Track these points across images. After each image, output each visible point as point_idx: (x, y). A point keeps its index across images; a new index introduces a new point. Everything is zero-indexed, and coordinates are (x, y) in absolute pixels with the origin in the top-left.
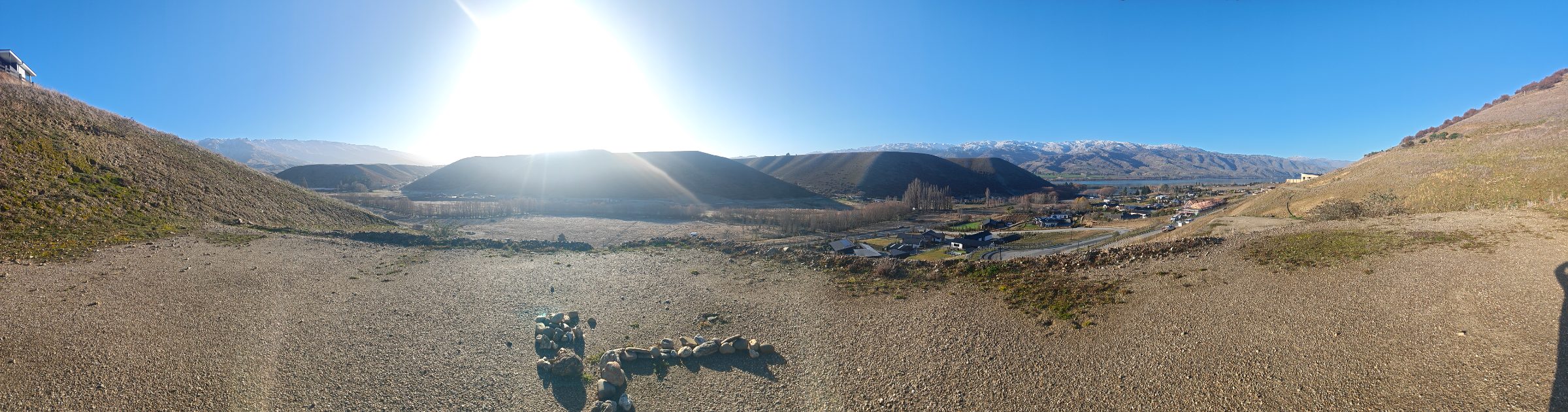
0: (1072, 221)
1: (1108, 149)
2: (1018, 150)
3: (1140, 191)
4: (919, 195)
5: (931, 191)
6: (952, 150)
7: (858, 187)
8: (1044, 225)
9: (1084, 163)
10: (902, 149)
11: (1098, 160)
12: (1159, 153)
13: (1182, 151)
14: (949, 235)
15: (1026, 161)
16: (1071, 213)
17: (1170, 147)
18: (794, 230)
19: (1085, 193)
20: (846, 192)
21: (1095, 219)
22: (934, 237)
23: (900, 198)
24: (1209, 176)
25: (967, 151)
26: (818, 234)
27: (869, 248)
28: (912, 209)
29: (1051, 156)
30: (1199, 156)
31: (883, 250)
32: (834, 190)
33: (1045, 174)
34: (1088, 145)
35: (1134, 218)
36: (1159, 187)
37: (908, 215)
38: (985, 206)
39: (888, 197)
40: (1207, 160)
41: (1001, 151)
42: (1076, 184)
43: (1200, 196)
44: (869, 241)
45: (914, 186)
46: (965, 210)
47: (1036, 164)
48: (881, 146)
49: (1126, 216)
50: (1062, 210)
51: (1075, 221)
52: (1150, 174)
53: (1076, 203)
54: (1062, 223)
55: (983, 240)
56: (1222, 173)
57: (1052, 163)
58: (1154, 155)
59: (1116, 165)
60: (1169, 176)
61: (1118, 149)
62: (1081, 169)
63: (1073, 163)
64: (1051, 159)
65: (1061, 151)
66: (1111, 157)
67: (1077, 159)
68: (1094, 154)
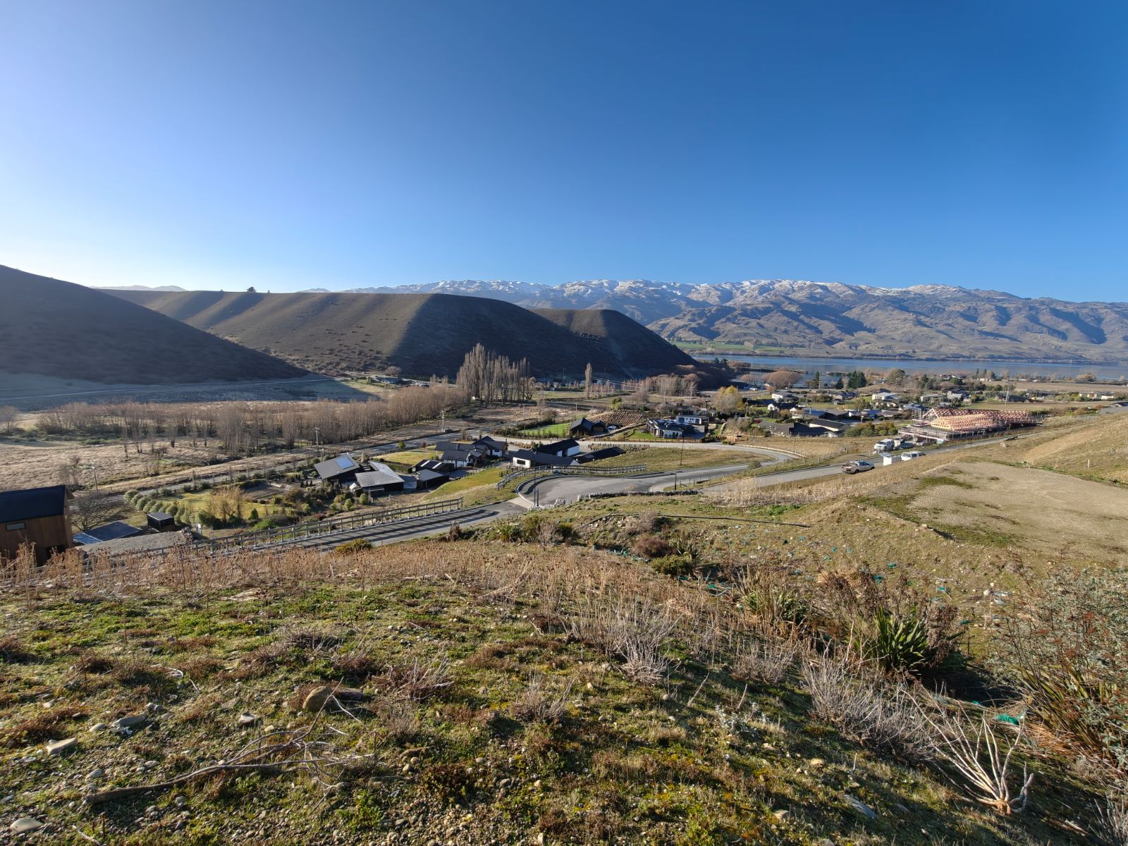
0: (706, 430)
1: (797, 296)
2: (650, 298)
3: (845, 381)
4: (481, 373)
5: (500, 366)
6: (546, 293)
7: (389, 359)
8: (662, 433)
9: (754, 323)
10: (471, 291)
11: (776, 319)
12: (899, 303)
13: (956, 300)
14: (515, 444)
15: (659, 318)
16: (709, 415)
17: (928, 290)
18: (247, 447)
19: (743, 379)
20: (366, 368)
21: (742, 429)
22: (491, 448)
23: (452, 378)
24: (1018, 357)
25: (569, 296)
26: (299, 449)
27: (383, 469)
28: (469, 399)
29: (700, 308)
30: (997, 308)
31: (410, 471)
32: (344, 365)
33: (687, 342)
34: (763, 290)
35: (814, 436)
36: (886, 375)
37: (464, 410)
38: (584, 394)
39: (434, 376)
40: (1018, 319)
41: (623, 298)
42: (732, 362)
43: (977, 400)
44: (388, 457)
45: (474, 359)
46: (550, 403)
47: (674, 322)
48: (438, 283)
49: (800, 429)
50: (694, 409)
51: (712, 431)
52: (876, 347)
53: (723, 397)
54: (689, 433)
55: (564, 455)
56: (1058, 349)
57: (701, 322)
58: (889, 308)
59: (810, 327)
60: (914, 352)
61: (818, 296)
62: (745, 335)
63: (734, 323)
64: (699, 314)
65: (717, 300)
66: (802, 313)
67: (741, 314)
68: (771, 306)
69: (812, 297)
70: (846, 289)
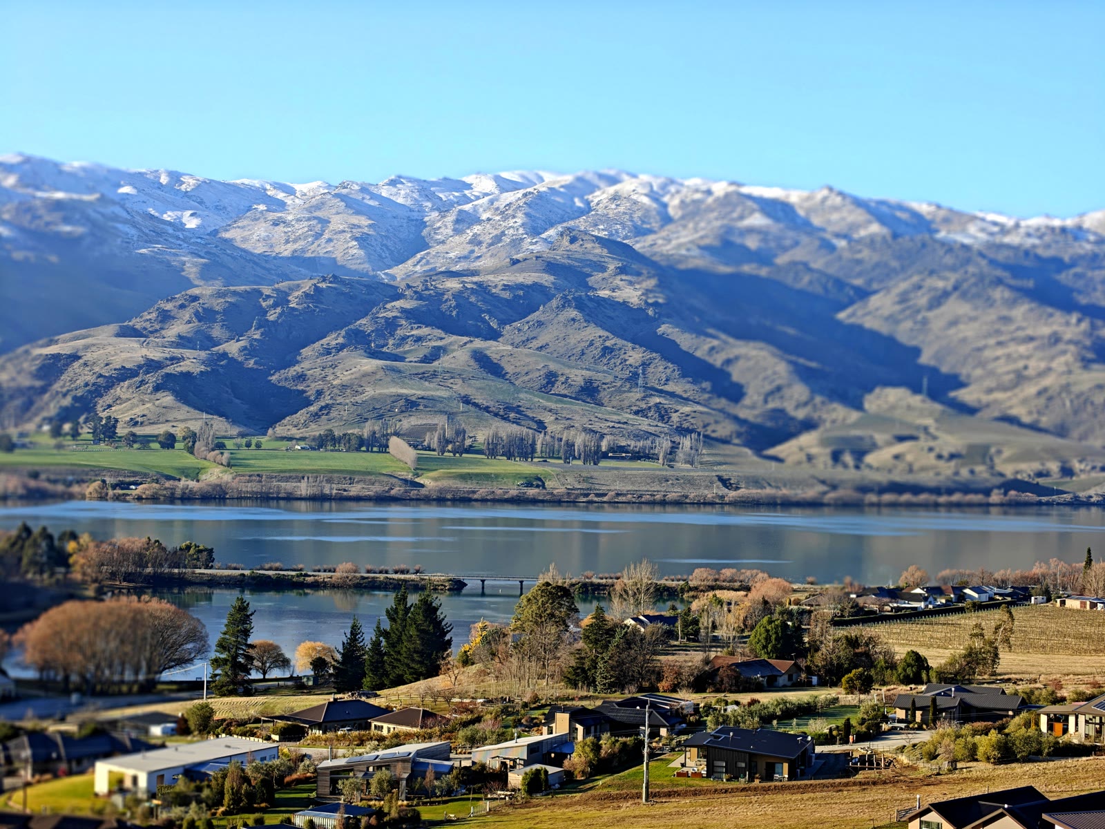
57: (233, 348)
58: (999, 293)
59: (694, 369)
60: (1067, 471)
61: (752, 243)
62: (411, 405)
63: (374, 355)
64: (230, 310)
65: (355, 250)
66: (667, 312)
67: (413, 316)
68: (547, 279)
69: (726, 246)
70: (859, 216)
